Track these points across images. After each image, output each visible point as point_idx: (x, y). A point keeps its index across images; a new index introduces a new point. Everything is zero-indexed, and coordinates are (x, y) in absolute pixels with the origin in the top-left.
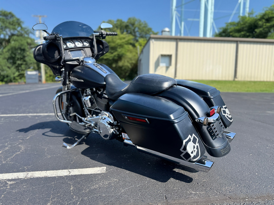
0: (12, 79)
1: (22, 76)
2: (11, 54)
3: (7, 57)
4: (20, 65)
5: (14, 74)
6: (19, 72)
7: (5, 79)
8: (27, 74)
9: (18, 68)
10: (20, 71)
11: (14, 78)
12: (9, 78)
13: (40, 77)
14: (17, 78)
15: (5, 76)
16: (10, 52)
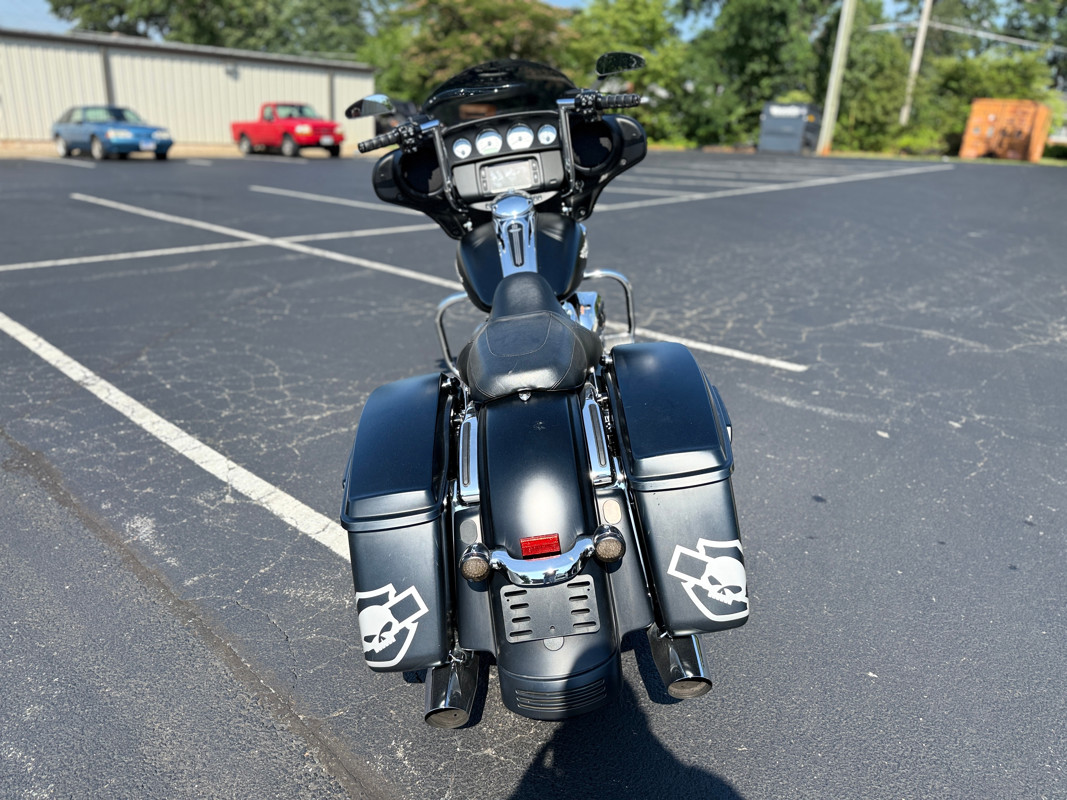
0: (721, 131)
1: (752, 120)
2: (736, 36)
3: (722, 46)
4: (755, 79)
5: (730, 112)
6: (749, 104)
7: (701, 132)
8: (770, 116)
9: (748, 88)
10: (753, 100)
11: (728, 129)
12: (711, 128)
13: (814, 129)
14: (736, 127)
15: (703, 119)
16: (734, 29)
